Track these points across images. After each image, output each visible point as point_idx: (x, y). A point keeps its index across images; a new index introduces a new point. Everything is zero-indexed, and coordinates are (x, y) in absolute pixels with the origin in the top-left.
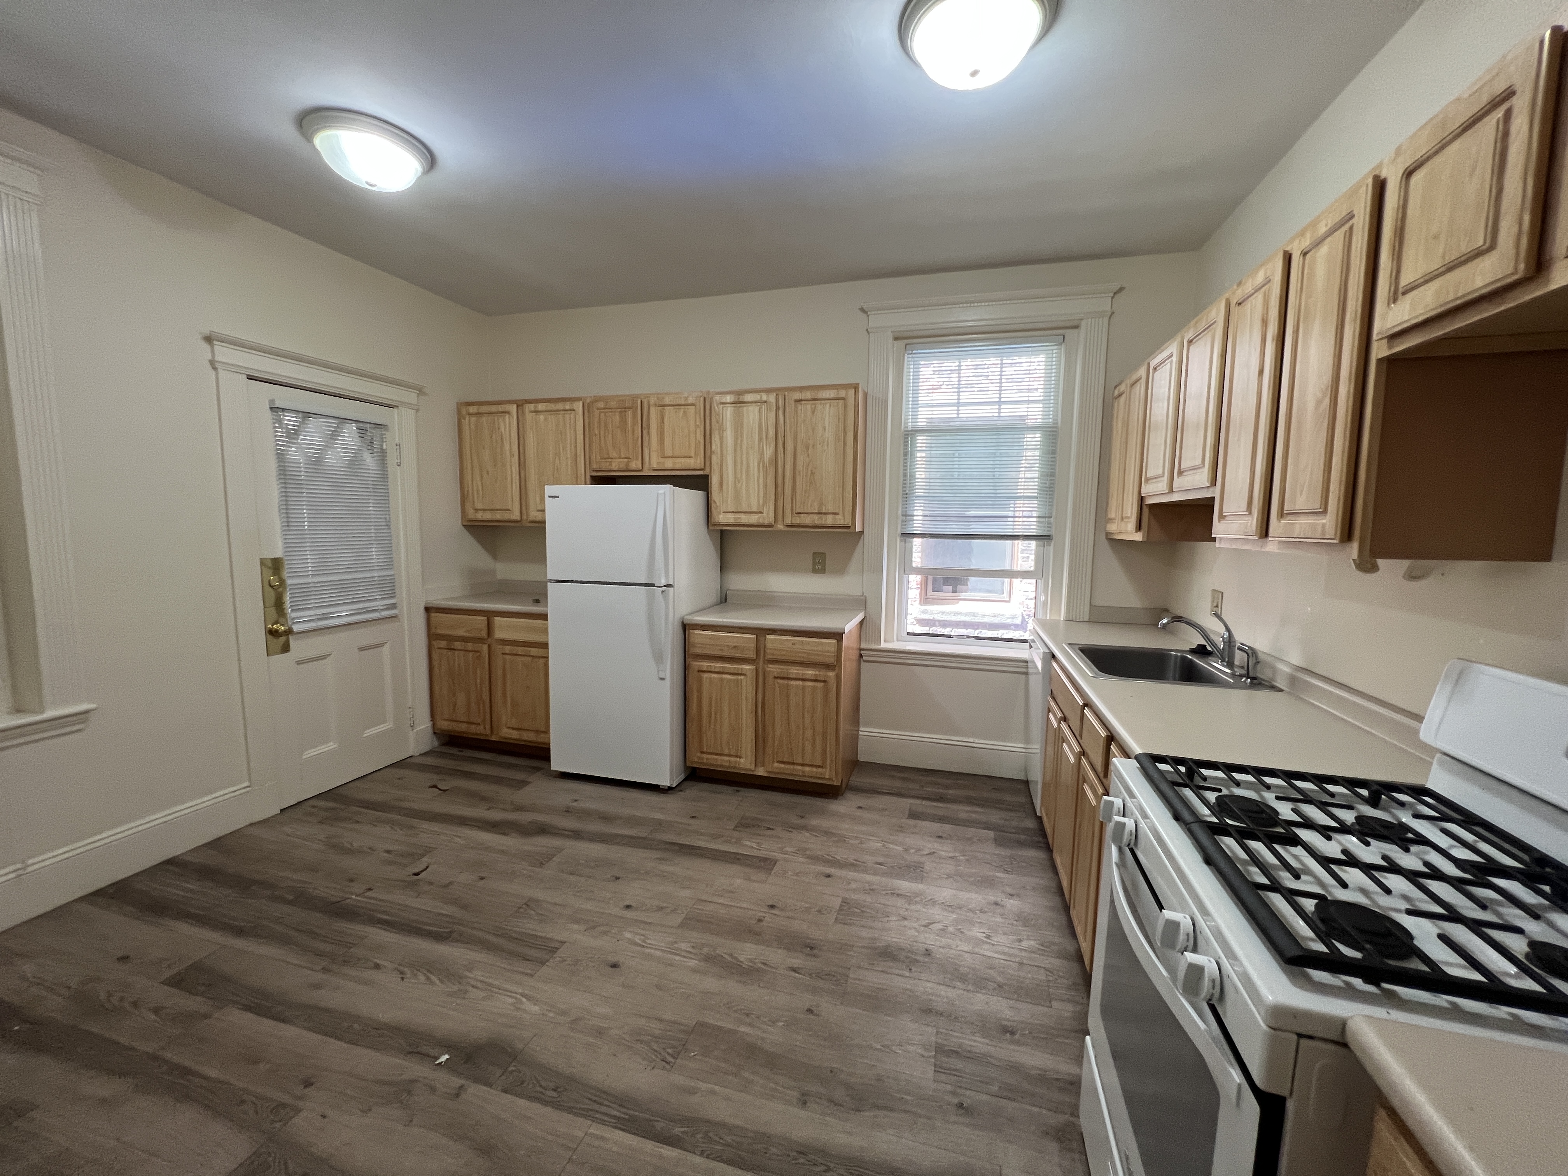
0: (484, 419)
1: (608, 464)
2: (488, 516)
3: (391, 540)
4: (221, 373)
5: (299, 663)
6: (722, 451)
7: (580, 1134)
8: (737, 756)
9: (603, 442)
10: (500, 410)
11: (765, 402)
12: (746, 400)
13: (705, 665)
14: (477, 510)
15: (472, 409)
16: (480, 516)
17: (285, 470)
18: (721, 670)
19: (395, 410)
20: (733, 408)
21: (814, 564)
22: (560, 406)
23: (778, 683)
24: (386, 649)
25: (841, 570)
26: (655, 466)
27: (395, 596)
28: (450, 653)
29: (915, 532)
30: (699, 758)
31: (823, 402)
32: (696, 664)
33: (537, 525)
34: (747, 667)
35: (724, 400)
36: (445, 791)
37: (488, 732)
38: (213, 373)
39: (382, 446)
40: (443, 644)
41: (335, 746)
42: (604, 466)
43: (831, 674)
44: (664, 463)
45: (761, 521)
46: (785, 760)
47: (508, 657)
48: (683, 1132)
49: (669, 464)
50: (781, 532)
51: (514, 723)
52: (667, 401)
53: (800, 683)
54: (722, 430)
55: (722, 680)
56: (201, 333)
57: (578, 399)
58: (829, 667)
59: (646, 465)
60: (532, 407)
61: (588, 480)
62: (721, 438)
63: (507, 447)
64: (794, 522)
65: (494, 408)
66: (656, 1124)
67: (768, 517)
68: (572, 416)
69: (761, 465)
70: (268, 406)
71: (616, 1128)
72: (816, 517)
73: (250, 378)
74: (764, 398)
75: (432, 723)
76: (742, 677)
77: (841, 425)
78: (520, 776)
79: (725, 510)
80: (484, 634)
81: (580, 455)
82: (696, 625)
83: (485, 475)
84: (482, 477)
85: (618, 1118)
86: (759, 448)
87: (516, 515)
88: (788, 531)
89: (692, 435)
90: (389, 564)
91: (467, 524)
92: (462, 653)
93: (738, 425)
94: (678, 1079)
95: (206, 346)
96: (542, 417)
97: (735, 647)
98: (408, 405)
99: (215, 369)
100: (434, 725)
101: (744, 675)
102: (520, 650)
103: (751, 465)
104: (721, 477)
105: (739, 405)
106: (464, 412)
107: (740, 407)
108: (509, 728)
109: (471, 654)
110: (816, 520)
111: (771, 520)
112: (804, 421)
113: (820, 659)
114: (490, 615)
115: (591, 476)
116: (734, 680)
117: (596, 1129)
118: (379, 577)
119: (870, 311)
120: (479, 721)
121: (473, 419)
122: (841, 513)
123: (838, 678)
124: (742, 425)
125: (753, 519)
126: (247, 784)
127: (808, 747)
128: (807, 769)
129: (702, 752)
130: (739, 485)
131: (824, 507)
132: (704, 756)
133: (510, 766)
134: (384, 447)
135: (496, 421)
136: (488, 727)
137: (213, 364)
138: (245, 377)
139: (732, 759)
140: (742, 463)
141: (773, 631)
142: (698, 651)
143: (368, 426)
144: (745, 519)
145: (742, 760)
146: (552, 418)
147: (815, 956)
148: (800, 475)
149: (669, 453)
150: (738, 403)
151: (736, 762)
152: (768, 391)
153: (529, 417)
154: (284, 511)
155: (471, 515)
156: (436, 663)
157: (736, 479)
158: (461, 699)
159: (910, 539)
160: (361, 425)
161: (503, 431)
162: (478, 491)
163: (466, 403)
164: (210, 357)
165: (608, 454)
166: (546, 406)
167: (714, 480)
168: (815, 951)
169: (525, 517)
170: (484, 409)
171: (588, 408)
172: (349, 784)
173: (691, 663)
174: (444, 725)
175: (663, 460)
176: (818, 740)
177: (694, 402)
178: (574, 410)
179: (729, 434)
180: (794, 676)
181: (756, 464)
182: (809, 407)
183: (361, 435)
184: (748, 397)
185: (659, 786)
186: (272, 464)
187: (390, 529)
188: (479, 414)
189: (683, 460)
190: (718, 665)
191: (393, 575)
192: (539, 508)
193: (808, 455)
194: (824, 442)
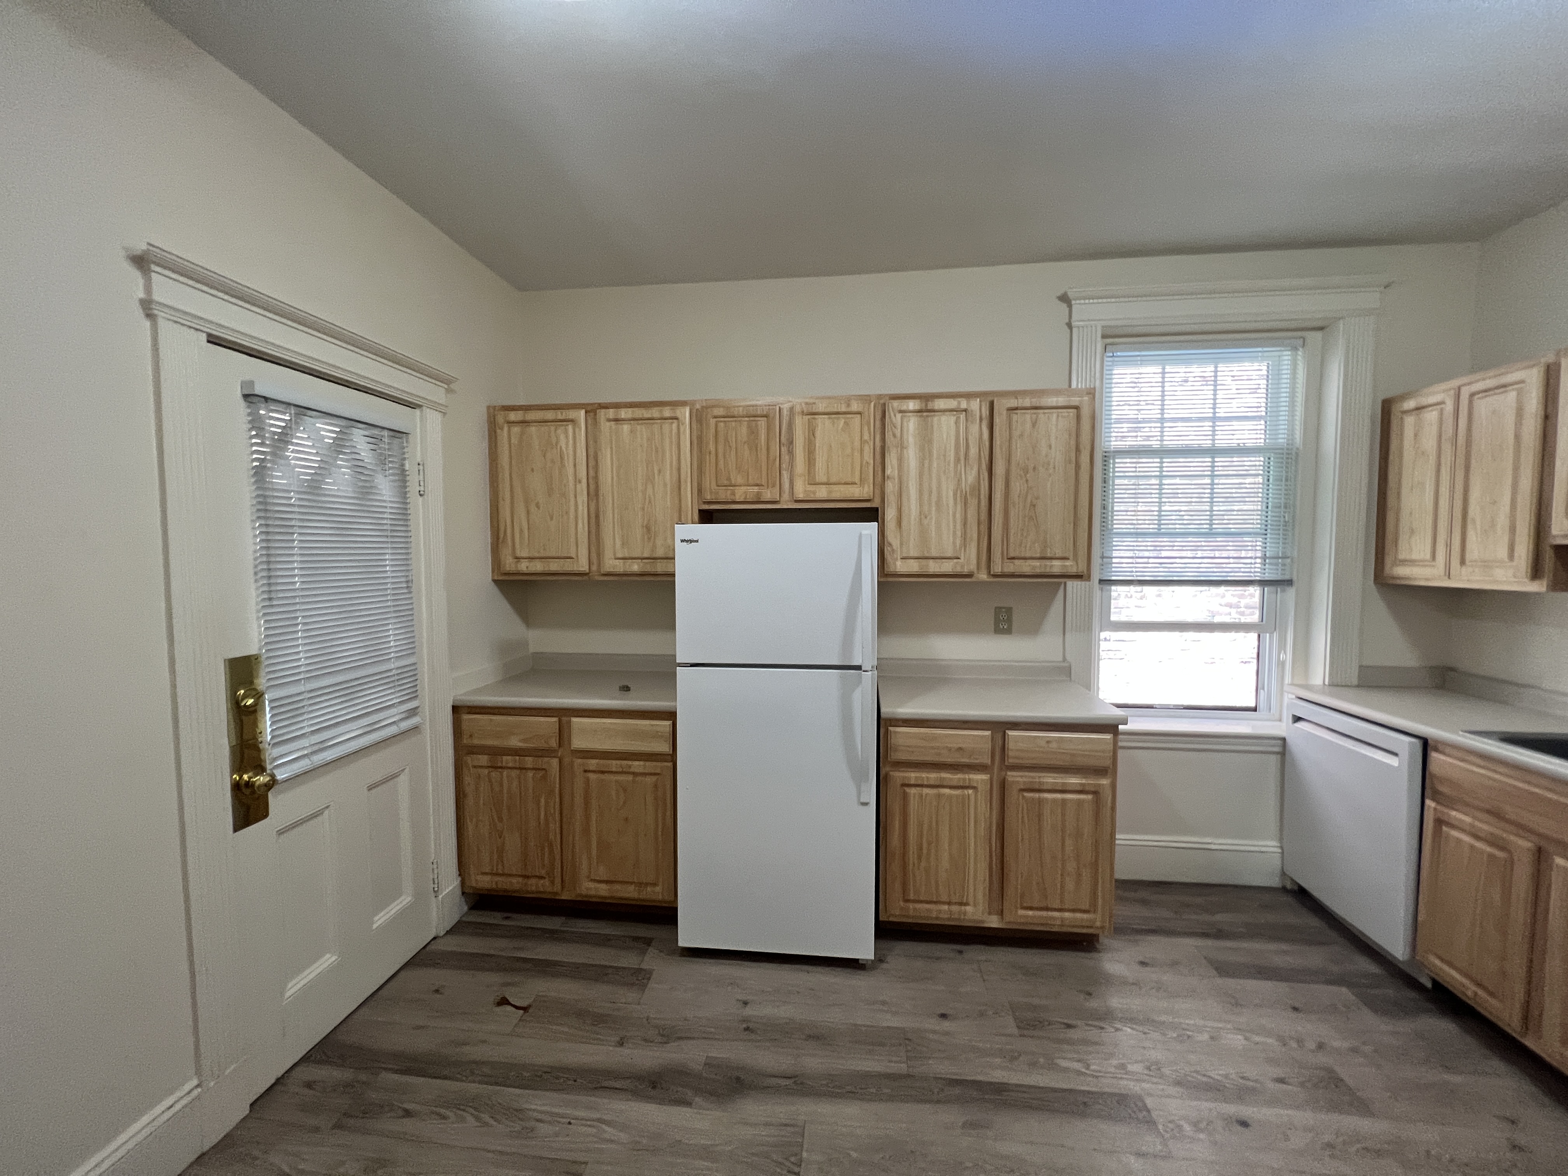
0: (533, 429)
1: (729, 492)
2: (538, 567)
3: (412, 609)
4: (163, 325)
5: (280, 833)
6: (900, 477)
8: (961, 904)
9: (721, 463)
10: (560, 417)
11: (965, 410)
12: (936, 408)
13: (913, 776)
14: (518, 559)
15: (513, 416)
16: (524, 566)
17: (266, 503)
18: (937, 783)
19: (417, 412)
20: (916, 419)
21: (997, 622)
22: (655, 412)
23: (1023, 797)
24: (403, 779)
25: (1033, 629)
26: (801, 496)
27: (417, 696)
28: (494, 774)
29: (1114, 578)
30: (902, 909)
31: (1046, 411)
32: (899, 775)
33: (616, 578)
34: (979, 778)
35: (904, 408)
36: (525, 1009)
37: (557, 887)
38: (147, 324)
39: (403, 465)
40: (483, 760)
41: (334, 959)
42: (723, 495)
43: (1105, 782)
44: (814, 493)
45: (958, 569)
46: (1035, 905)
47: (592, 776)
49: (822, 493)
50: (983, 583)
51: (602, 872)
52: (821, 407)
53: (1059, 796)
54: (902, 446)
55: (939, 796)
56: (126, 249)
57: (683, 404)
58: (1101, 772)
59: (786, 496)
60: (611, 413)
61: (696, 517)
62: (900, 459)
63: (570, 470)
64: (1006, 570)
65: (550, 415)
67: (969, 561)
68: (675, 426)
69: (958, 495)
70: (239, 394)
72: (1037, 563)
73: (213, 340)
74: (964, 404)
75: (459, 879)
76: (970, 791)
77: (1073, 442)
78: (628, 960)
79: (905, 555)
80: (554, 743)
81: (686, 482)
82: (897, 720)
83: (533, 508)
84: (528, 512)
86: (956, 472)
87: (582, 565)
88: (990, 582)
89: (857, 454)
90: (411, 648)
91: (501, 578)
92: (515, 773)
93: (926, 440)
95: (136, 275)
96: (626, 428)
97: (960, 749)
98: (436, 406)
99: (150, 316)
100: (463, 883)
101: (974, 788)
102: (614, 764)
103: (944, 493)
104: (900, 510)
105: (925, 414)
106: (500, 419)
107: (927, 416)
108: (592, 880)
109: (530, 774)
110: (1037, 566)
111: (972, 567)
112: (1021, 435)
113: (1092, 762)
114: (564, 714)
115: (700, 510)
116: (957, 796)
118: (398, 668)
119: (1075, 300)
120: (543, 873)
121: (516, 429)
122: (1071, 557)
123: (1113, 786)
124: (930, 441)
125: (947, 567)
126: (195, 1082)
127: (1070, 885)
128: (1067, 915)
129: (907, 901)
130: (925, 522)
131: (1049, 550)
132: (911, 906)
133: (604, 941)
134: (407, 467)
135: (553, 434)
136: (558, 880)
137: (148, 307)
138: (204, 337)
139: (955, 908)
140: (931, 492)
141: (1016, 725)
142: (902, 756)
143: (386, 433)
144: (933, 567)
145: (969, 909)
146: (642, 430)
148: (1014, 506)
149: (821, 476)
150: (925, 412)
151: (960, 912)
152: (969, 396)
153: (606, 427)
154: (264, 574)
155: (509, 564)
156: (469, 789)
157: (922, 515)
158: (513, 841)
159: (1108, 587)
160: (376, 432)
161: (564, 448)
162: (521, 531)
163: (503, 407)
164: (141, 295)
165: (729, 479)
166: (633, 412)
167: (890, 514)
169: (594, 568)
170: (532, 416)
171: (699, 416)
172: (355, 1016)
173: (891, 773)
174: (484, 882)
175: (812, 488)
176: (1086, 874)
177: (860, 410)
178: (677, 419)
179: (912, 455)
180: (1049, 787)
181: (951, 494)
182: (1028, 417)
183: (372, 446)
184: (940, 404)
185: (857, 960)
186: (246, 492)
187: (410, 592)
188: (524, 422)
189: (842, 488)
190: (933, 776)
191: (414, 664)
192: (620, 555)
193: (1027, 481)
194: (1049, 464)
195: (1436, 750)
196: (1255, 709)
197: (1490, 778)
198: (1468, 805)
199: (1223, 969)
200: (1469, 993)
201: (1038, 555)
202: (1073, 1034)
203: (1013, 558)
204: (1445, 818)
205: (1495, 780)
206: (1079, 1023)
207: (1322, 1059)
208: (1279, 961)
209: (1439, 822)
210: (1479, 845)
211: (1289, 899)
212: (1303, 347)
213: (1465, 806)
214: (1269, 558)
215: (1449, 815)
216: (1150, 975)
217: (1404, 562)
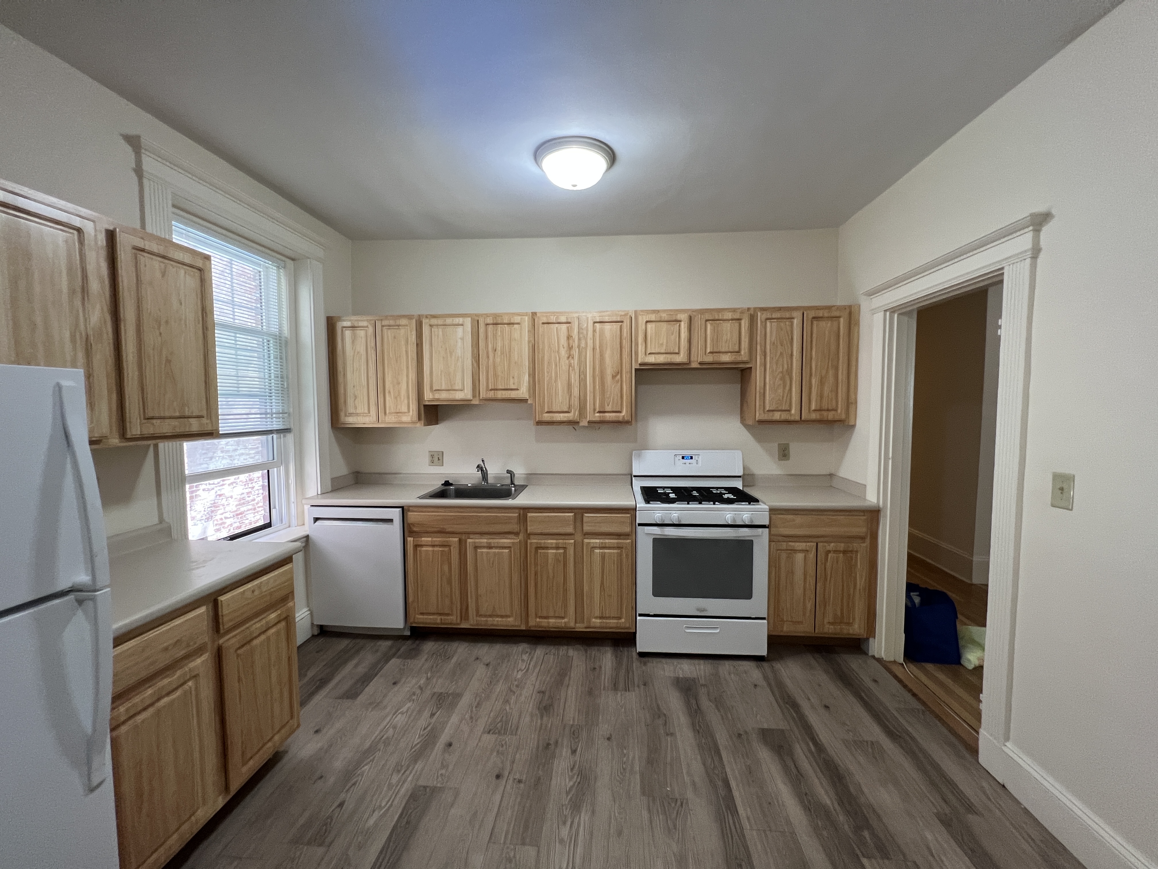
7: (755, 833)
31: (176, 264)
48: (719, 780)
64: (142, 433)
66: (723, 795)
71: (738, 815)
72: (175, 423)
85: (733, 816)
86: (71, 306)
94: (690, 794)
112: (151, 281)
117: (746, 825)
147: (557, 742)
168: (552, 742)
181: (68, 335)
182: (156, 262)
193: (160, 334)
194: (181, 320)
195: (409, 511)
196: (268, 525)
197: (438, 515)
198: (427, 532)
199: (352, 694)
200: (439, 621)
201: (177, 414)
202: (349, 806)
203: (152, 418)
204: (420, 543)
205: (440, 515)
206: (343, 796)
207: (428, 693)
208: (362, 669)
209: (416, 546)
210: (436, 549)
211: (321, 640)
212: (284, 268)
213: (427, 533)
214: (275, 413)
215: (421, 541)
216: (329, 732)
217: (351, 414)
